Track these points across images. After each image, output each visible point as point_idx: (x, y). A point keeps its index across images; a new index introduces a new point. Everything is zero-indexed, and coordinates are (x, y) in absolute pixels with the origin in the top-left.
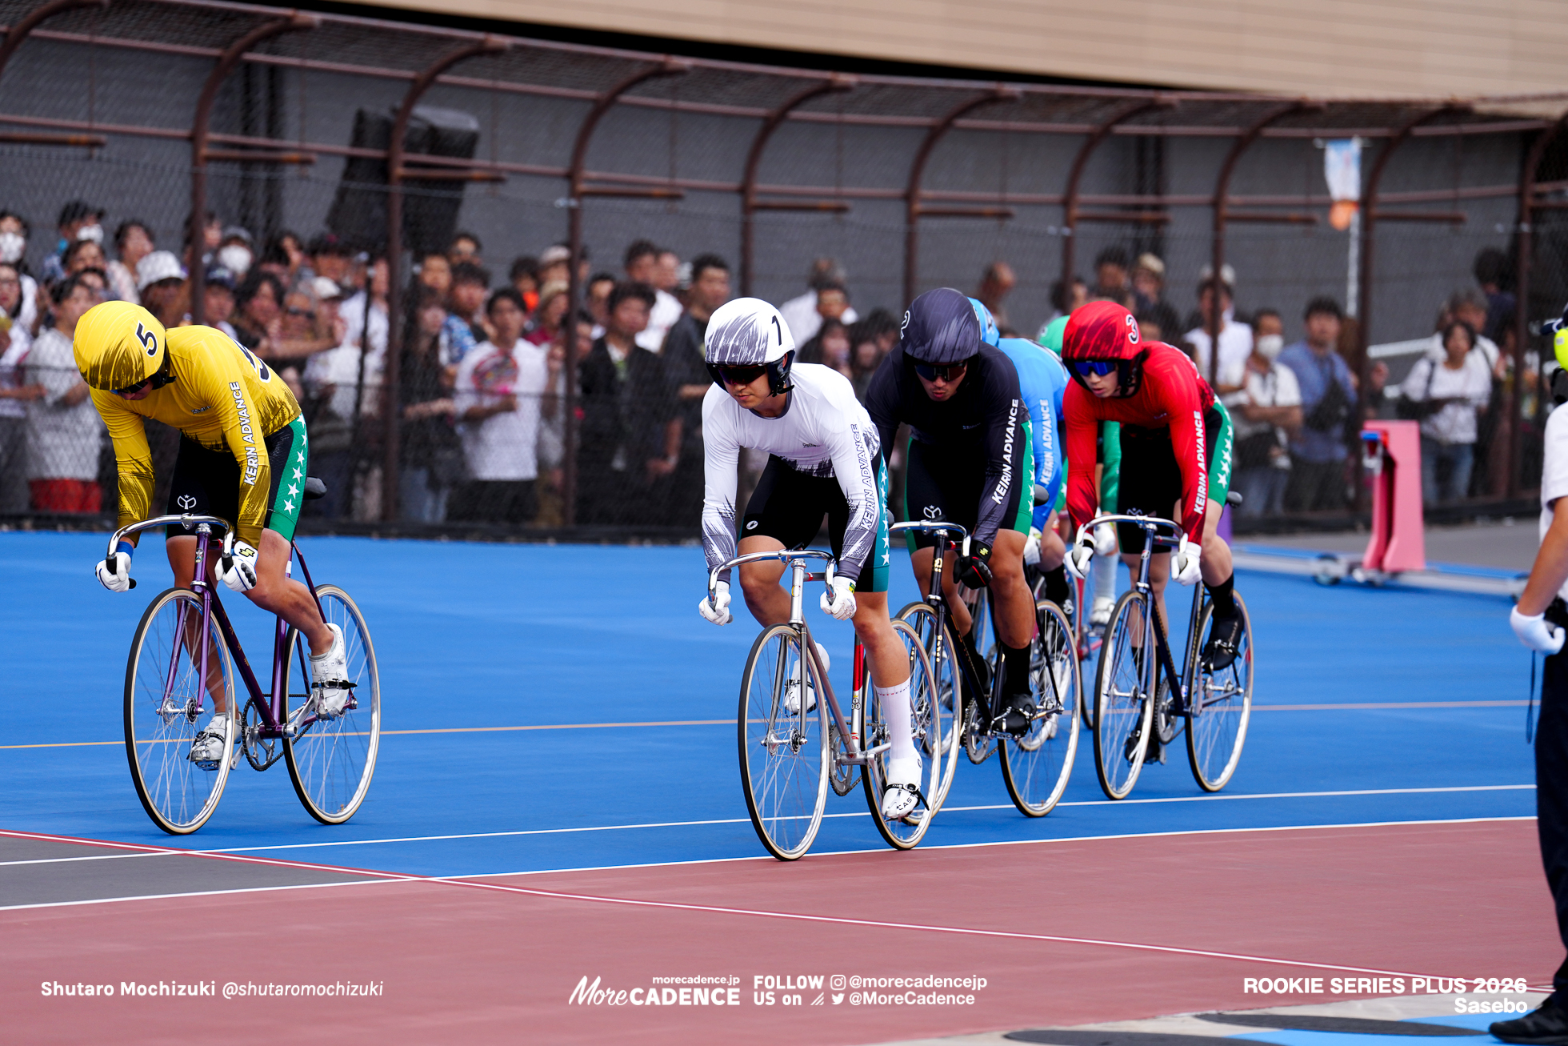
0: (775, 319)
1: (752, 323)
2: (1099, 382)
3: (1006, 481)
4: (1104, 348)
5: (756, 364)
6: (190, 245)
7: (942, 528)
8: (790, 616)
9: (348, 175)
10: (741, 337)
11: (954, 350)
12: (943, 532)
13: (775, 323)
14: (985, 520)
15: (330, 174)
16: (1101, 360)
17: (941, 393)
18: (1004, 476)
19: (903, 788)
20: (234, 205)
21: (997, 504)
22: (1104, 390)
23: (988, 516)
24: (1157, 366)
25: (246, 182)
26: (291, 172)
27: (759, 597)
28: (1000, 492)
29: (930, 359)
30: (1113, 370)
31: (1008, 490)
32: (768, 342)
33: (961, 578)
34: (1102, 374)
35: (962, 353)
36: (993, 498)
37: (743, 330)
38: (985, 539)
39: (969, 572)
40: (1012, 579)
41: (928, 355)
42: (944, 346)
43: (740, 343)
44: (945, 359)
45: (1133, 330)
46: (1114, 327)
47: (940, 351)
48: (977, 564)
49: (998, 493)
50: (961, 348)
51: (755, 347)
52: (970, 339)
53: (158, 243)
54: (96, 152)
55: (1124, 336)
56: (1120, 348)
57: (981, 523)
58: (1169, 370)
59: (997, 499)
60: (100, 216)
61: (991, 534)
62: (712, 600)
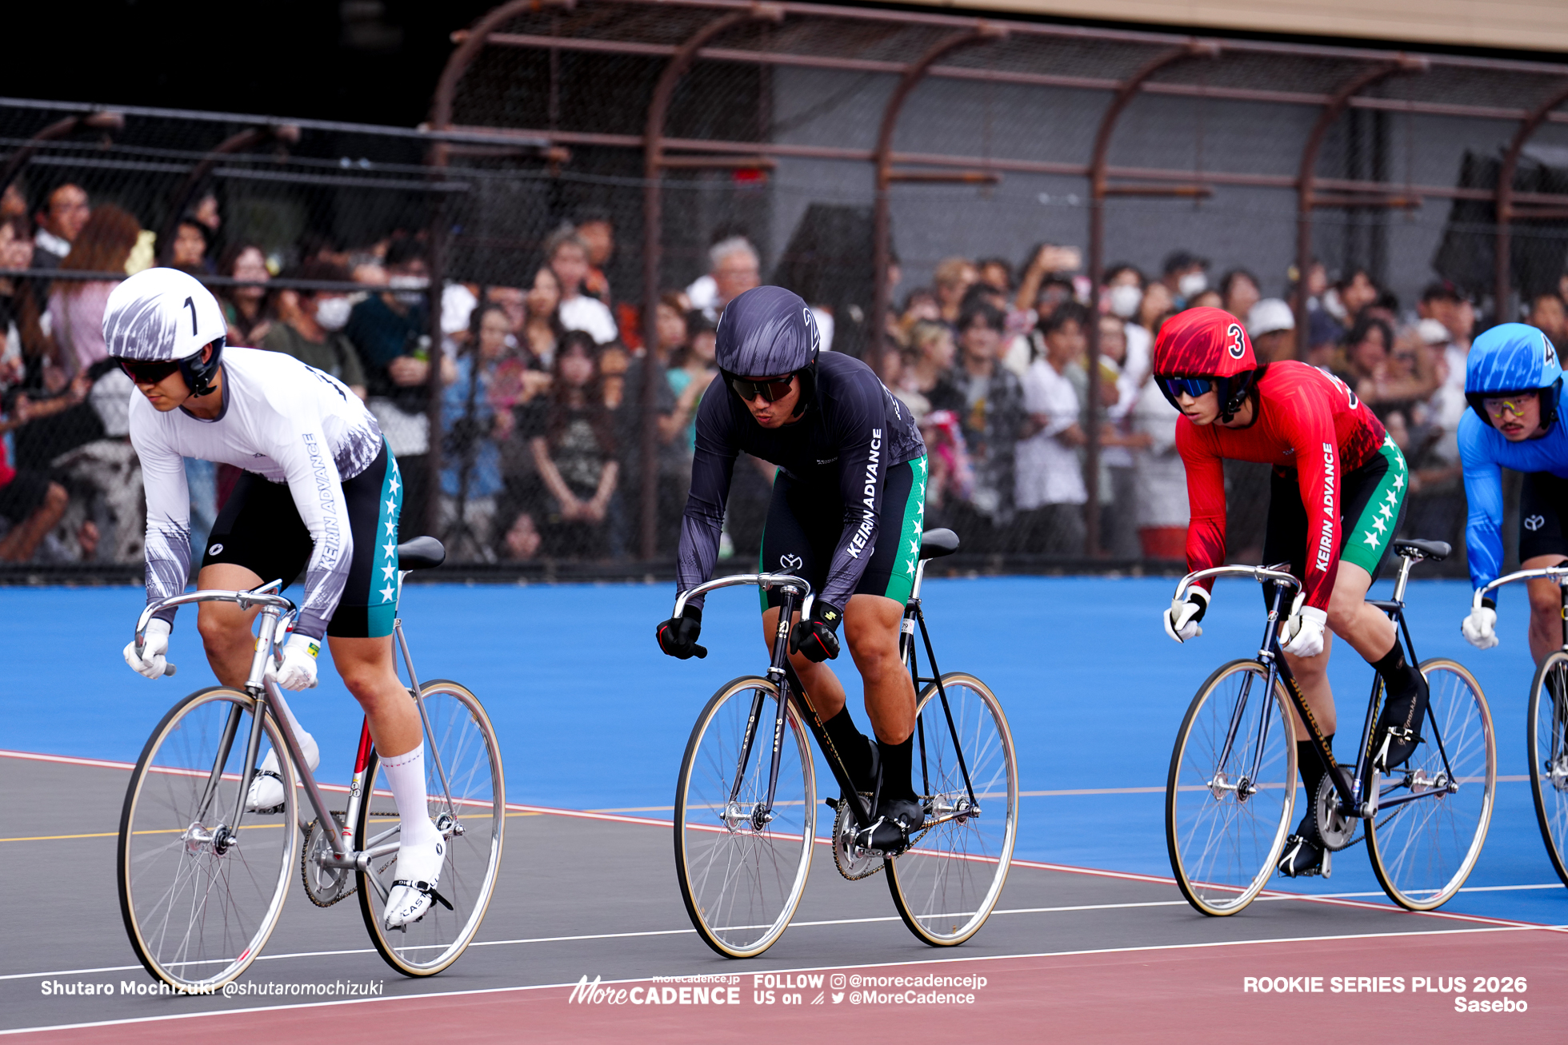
0: (189, 301)
1: (154, 309)
2: (1191, 405)
3: (866, 530)
4: (1194, 361)
5: (160, 362)
6: (1295, 295)
7: (791, 583)
8: (248, 676)
9: (1455, 216)
10: (138, 326)
11: (767, 360)
12: (791, 588)
13: (189, 307)
14: (836, 577)
15: (1437, 216)
16: (1193, 377)
17: (766, 417)
18: (864, 524)
19: (411, 886)
20: (1338, 251)
21: (854, 557)
22: (1200, 415)
23: (840, 573)
24: (1276, 389)
25: (1351, 229)
26: (1396, 216)
27: (220, 646)
28: (858, 543)
29: (739, 371)
30: (1210, 390)
31: (868, 541)
32: (177, 333)
33: (799, 647)
34: (1195, 394)
35: (779, 365)
36: (849, 550)
37: (142, 317)
38: (833, 601)
39: (809, 640)
40: (879, 658)
41: (736, 366)
42: (755, 355)
43: (137, 334)
44: (757, 371)
45: (1237, 342)
46: (1208, 338)
47: (749, 362)
48: (820, 630)
49: (854, 544)
50: (777, 357)
51: (157, 339)
52: (790, 348)
53: (1264, 291)
54: (1204, 203)
55: (1221, 349)
56: (1216, 363)
57: (830, 581)
58: (1294, 392)
59: (853, 552)
60: (1204, 265)
61: (842, 595)
62: (140, 645)
